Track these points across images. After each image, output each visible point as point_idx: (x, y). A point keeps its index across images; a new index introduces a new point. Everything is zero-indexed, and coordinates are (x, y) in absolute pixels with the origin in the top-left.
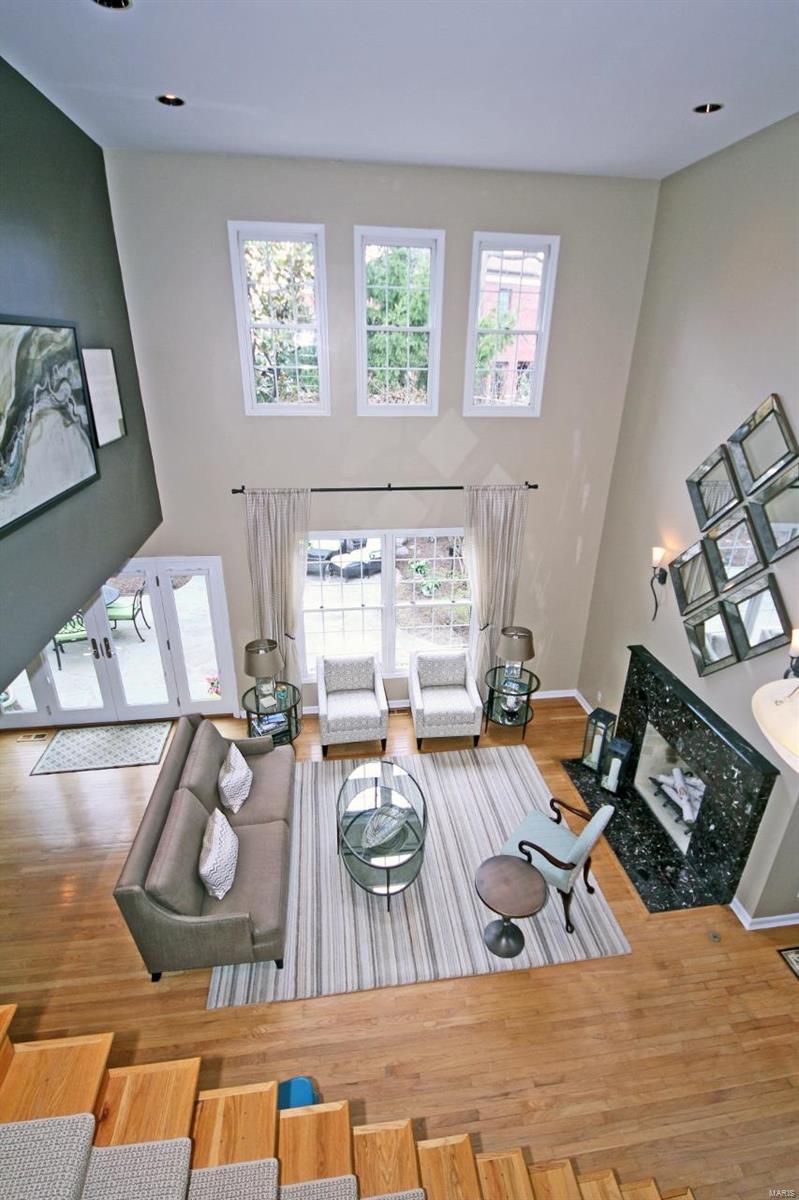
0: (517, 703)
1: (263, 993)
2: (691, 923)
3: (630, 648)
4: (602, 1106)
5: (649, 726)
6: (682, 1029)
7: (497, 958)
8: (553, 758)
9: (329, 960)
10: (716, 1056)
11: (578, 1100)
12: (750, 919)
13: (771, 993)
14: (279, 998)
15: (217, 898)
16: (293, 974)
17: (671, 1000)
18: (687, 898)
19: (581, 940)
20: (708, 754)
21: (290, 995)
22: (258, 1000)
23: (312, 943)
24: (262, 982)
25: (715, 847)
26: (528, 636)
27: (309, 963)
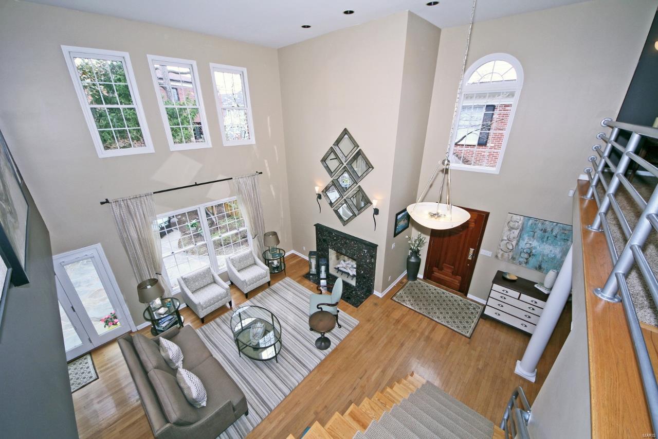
0: (278, 262)
1: (247, 429)
2: (367, 304)
3: (315, 225)
4: (379, 370)
5: (330, 250)
6: (384, 334)
7: (325, 351)
8: (300, 277)
9: (266, 396)
10: (395, 335)
11: (374, 373)
12: (381, 294)
13: (396, 310)
14: (255, 425)
15: (203, 407)
16: (255, 413)
17: (376, 329)
18: (363, 298)
19: (345, 328)
20: (355, 250)
21: (259, 420)
22: (246, 434)
23: (254, 396)
24: (243, 426)
25: (364, 278)
26: (275, 234)
27: (258, 404)
